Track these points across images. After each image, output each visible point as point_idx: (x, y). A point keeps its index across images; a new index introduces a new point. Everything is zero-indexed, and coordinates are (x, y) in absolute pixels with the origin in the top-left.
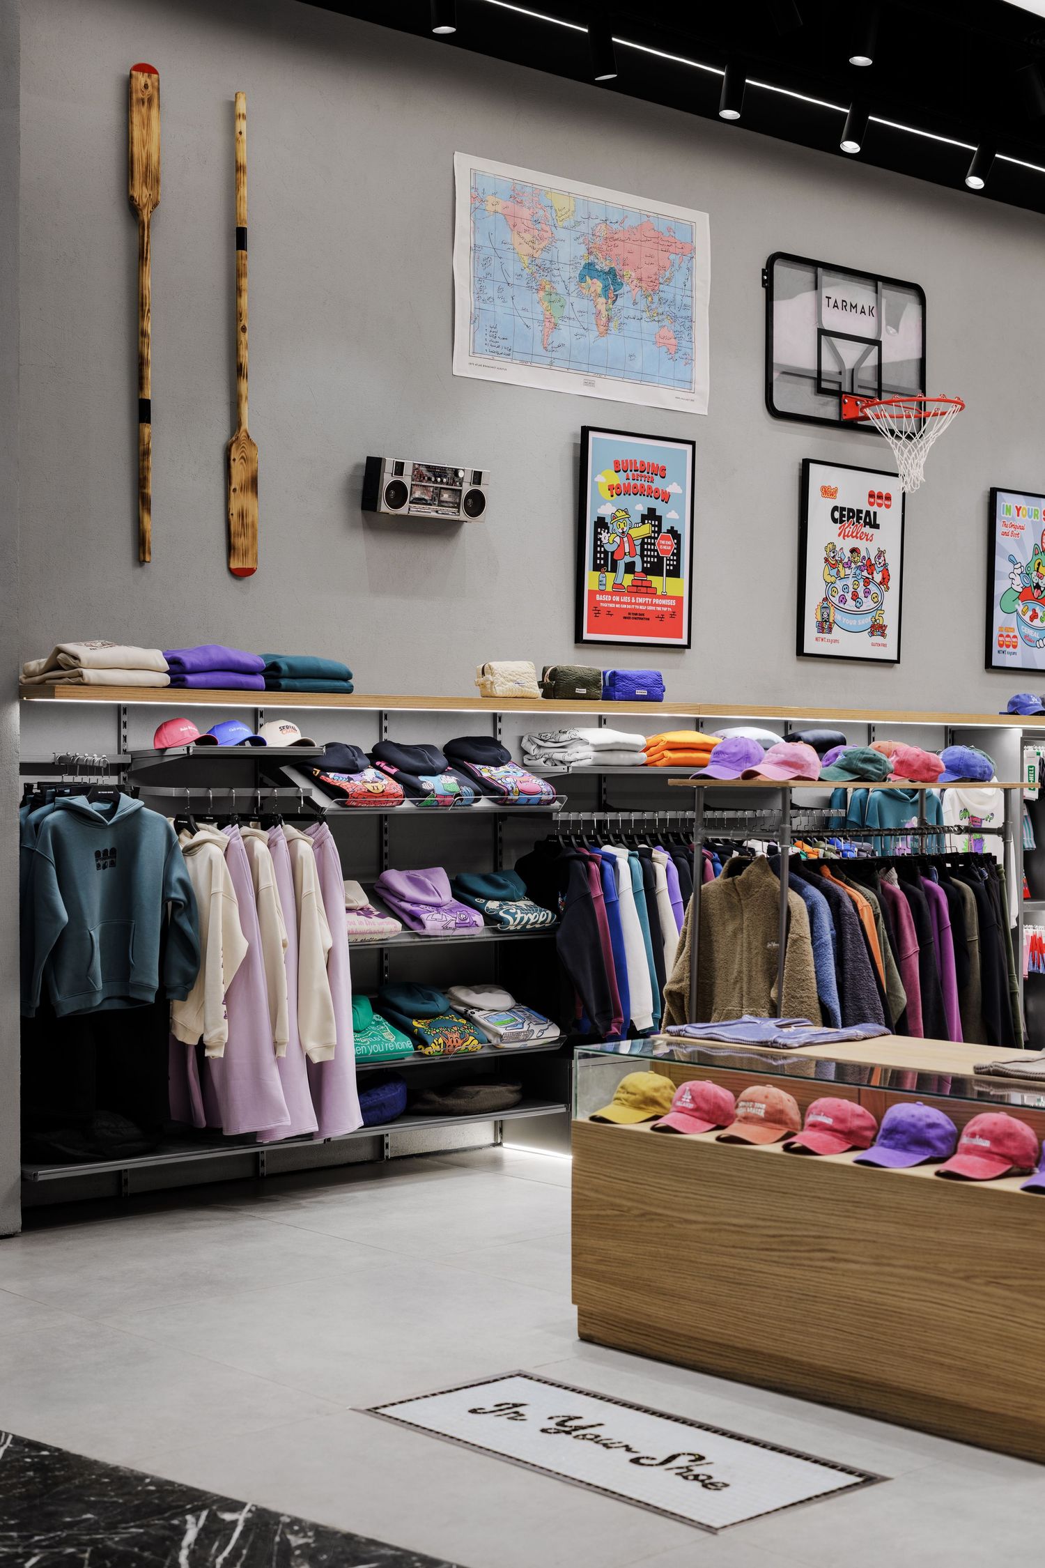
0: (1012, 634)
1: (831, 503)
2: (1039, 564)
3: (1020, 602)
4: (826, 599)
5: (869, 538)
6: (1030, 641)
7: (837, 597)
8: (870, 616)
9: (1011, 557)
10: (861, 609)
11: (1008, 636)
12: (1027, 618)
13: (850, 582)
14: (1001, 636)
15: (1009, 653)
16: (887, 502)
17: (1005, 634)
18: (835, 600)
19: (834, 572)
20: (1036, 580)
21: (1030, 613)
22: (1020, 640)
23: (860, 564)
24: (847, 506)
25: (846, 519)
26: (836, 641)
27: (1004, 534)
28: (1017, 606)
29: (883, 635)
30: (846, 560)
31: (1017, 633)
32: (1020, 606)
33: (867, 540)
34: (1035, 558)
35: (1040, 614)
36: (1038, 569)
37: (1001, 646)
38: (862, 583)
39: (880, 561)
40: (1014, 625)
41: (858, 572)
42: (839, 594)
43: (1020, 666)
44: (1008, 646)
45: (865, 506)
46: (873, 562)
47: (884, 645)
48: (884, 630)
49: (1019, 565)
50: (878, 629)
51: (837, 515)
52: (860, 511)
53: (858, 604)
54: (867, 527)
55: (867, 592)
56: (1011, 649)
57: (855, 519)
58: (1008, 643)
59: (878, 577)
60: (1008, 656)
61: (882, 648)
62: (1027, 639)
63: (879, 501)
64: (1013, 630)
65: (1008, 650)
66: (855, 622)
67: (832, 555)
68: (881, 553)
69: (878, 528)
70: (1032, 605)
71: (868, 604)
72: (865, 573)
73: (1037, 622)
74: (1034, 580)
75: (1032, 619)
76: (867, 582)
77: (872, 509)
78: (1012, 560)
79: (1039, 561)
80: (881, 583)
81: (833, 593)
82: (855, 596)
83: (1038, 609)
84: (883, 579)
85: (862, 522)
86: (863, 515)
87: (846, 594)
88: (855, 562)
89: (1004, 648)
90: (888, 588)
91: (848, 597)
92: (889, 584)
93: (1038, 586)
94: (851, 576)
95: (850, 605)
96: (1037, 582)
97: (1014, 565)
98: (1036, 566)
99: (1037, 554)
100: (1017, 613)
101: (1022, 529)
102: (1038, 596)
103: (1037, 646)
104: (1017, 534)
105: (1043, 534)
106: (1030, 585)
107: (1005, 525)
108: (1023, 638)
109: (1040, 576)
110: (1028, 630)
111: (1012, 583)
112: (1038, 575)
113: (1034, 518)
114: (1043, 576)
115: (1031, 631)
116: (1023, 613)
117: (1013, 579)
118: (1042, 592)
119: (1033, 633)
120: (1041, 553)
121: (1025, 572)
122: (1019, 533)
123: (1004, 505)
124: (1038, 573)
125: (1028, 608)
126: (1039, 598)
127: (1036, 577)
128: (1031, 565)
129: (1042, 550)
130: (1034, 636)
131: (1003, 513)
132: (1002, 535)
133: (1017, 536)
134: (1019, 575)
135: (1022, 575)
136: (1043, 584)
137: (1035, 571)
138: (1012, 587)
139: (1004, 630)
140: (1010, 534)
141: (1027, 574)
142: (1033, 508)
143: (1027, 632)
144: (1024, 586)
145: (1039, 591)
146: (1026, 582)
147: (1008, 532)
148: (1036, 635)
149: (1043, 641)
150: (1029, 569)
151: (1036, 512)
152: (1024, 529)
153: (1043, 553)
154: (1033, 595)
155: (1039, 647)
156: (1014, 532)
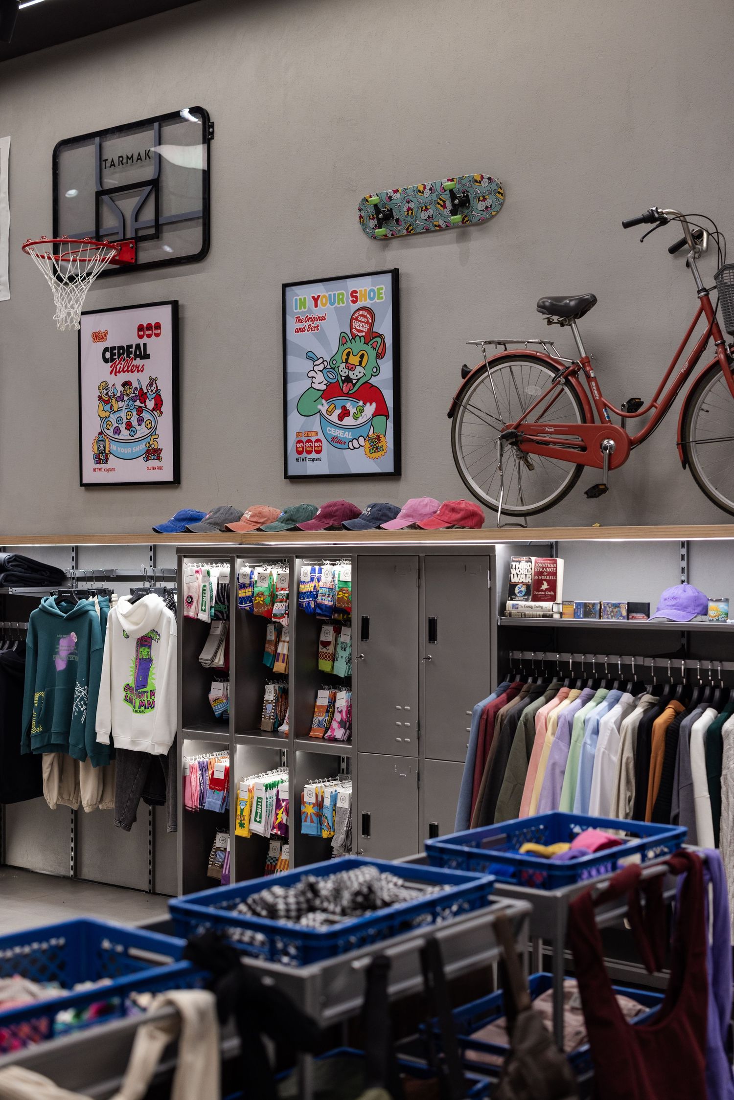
0: (313, 439)
1: (102, 346)
2: (348, 354)
3: (324, 401)
4: (101, 433)
5: (139, 369)
6: (340, 442)
7: (112, 430)
8: (144, 442)
9: (310, 354)
10: (136, 437)
11: (309, 441)
12: (334, 418)
13: (123, 414)
14: (300, 442)
15: (310, 460)
16: (156, 332)
17: (304, 439)
18: (110, 432)
19: (108, 407)
20: (344, 372)
21: (339, 411)
22: (325, 443)
23: (132, 395)
24: (117, 345)
25: (116, 357)
26: (113, 470)
27: (298, 331)
28: (320, 407)
29: (158, 458)
30: (119, 394)
31: (320, 436)
32: (324, 407)
33: (138, 371)
34: (342, 348)
35: (352, 410)
36: (347, 360)
37: (300, 453)
38: (135, 413)
39: (152, 388)
40: (317, 427)
41: (131, 402)
42: (114, 427)
43: (326, 471)
44: (309, 452)
45: (134, 340)
46: (145, 391)
47: (160, 468)
48: (160, 453)
49: (321, 360)
50: (153, 453)
51: (108, 355)
52: (130, 346)
53: (132, 433)
54: (138, 359)
55: (140, 421)
56: (314, 455)
57: (125, 355)
58: (309, 449)
59: (150, 404)
60: (309, 463)
61: (158, 471)
62: (335, 441)
63: (149, 332)
64: (316, 433)
65: (309, 456)
66: (129, 450)
67: (105, 392)
68: (153, 381)
69: (149, 358)
70: (339, 402)
71: (142, 431)
72: (138, 403)
73: (346, 421)
74: (343, 374)
75: (341, 417)
76: (140, 411)
77: (141, 342)
78: (311, 357)
79: (350, 350)
80: (154, 409)
81: (108, 427)
82: (129, 426)
83: (349, 406)
84: (156, 404)
85: (132, 356)
86: (133, 350)
87: (120, 426)
88: (128, 395)
89: (304, 455)
90: (162, 413)
91: (123, 427)
92: (163, 409)
93: (348, 379)
94: (124, 408)
95: (125, 434)
96: (346, 374)
97: (314, 362)
98: (345, 357)
99: (345, 343)
100: (320, 414)
101: (323, 320)
102: (350, 390)
103: (349, 448)
104: (315, 327)
105: (352, 319)
106: (338, 380)
107: (299, 320)
108: (330, 441)
109: (350, 367)
110: (336, 430)
111: (313, 382)
112: (348, 367)
113: (339, 304)
114: (356, 366)
115: (341, 431)
116: (329, 413)
117: (313, 377)
118: (354, 385)
119: (344, 433)
120: (351, 341)
121: (329, 367)
122: (318, 326)
123: (296, 300)
124: (348, 365)
125: (335, 406)
126: (350, 392)
127: (345, 370)
128: (338, 358)
129: (351, 338)
130: (346, 437)
131: (296, 309)
132: (296, 332)
133: (316, 329)
134: (321, 371)
135: (325, 371)
136: (355, 375)
137: (343, 362)
138: (312, 387)
139: (303, 435)
140: (306, 329)
141: (332, 368)
142: (337, 293)
143: (335, 433)
144: (329, 383)
145: (350, 384)
146: (332, 377)
147: (303, 328)
148: (348, 435)
149: (358, 440)
150: (334, 362)
151: (341, 297)
152: (325, 319)
153: (353, 340)
154: (342, 390)
155: (352, 448)
156: (312, 325)
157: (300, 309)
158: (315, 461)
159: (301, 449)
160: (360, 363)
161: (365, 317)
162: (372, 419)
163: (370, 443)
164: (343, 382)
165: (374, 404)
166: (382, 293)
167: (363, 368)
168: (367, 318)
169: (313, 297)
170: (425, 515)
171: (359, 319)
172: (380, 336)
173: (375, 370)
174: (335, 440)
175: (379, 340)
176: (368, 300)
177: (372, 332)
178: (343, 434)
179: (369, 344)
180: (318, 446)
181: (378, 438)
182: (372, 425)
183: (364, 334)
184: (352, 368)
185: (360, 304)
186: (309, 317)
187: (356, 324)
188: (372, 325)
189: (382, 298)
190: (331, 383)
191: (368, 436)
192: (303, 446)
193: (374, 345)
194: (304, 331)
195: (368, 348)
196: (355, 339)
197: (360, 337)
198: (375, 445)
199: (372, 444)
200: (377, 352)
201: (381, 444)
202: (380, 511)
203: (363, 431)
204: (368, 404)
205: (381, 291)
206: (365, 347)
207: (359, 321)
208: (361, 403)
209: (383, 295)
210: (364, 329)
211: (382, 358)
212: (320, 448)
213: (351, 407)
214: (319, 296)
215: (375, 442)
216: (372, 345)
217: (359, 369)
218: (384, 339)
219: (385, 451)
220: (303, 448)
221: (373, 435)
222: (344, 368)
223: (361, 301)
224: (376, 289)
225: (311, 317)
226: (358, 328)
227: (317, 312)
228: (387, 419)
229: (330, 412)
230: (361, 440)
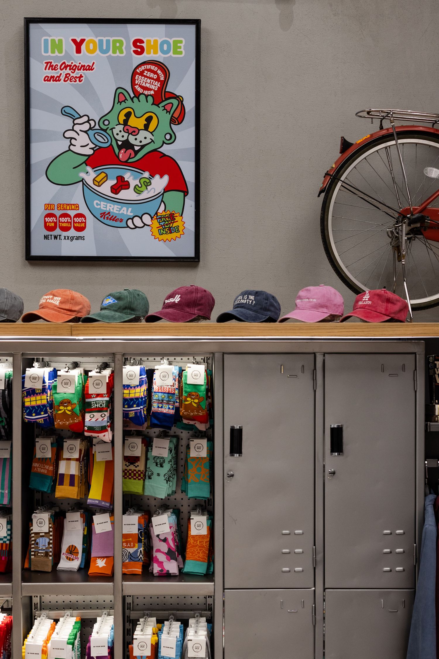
0: (72, 213)
2: (128, 115)
3: (89, 169)
6: (114, 219)
9: (68, 110)
12: (106, 189)
14: (50, 215)
17: (58, 213)
20: (121, 136)
21: (112, 182)
22: (90, 218)
27: (48, 79)
28: (83, 175)
31: (83, 210)
32: (89, 175)
34: (118, 107)
35: (133, 183)
36: (126, 122)
40: (77, 200)
43: (93, 253)
44: (66, 229)
49: (85, 119)
56: (72, 232)
58: (64, 225)
60: (65, 242)
64: (77, 207)
70: (113, 171)
73: (124, 194)
74: (119, 137)
78: (69, 113)
79: (130, 110)
83: (128, 176)
89: (58, 231)
93: (127, 145)
96: (125, 138)
97: (74, 120)
98: (122, 118)
99: (124, 101)
100: (83, 184)
101: (89, 69)
102: (129, 158)
103: (128, 227)
104: (76, 77)
105: (134, 73)
106: (111, 144)
107: (50, 66)
108: (98, 216)
109: (131, 130)
110: (109, 205)
111: (71, 144)
112: (127, 130)
113: (114, 52)
114: (139, 130)
115: (116, 206)
116: (97, 184)
117: (71, 138)
118: (136, 152)
119: (120, 209)
120: (132, 99)
121: (97, 127)
122: (81, 76)
123: (46, 41)
124: (127, 127)
125: (107, 176)
126: (130, 161)
127: (123, 133)
128: (112, 118)
129: (132, 95)
130: (123, 213)
131: (46, 51)
132: (45, 80)
133: (78, 80)
134: (86, 132)
135: (91, 133)
136: (138, 140)
137: (120, 124)
138: (70, 150)
139: (56, 207)
140: (62, 78)
141: (102, 129)
142: (111, 39)
143: (106, 207)
144: (97, 147)
145: (130, 151)
146: (103, 141)
147: (57, 77)
148: (126, 211)
149: (141, 218)
150: (106, 123)
151: (118, 44)
152: (92, 70)
153: (135, 99)
154: (118, 157)
155: (133, 227)
156: (72, 75)
157: (53, 52)
158: (74, 241)
159: (53, 225)
160: (146, 128)
161: (155, 73)
162: (163, 194)
163: (160, 222)
164: (120, 147)
165: (166, 178)
166: (180, 47)
167: (151, 133)
168: (157, 74)
169: (74, 41)
170: (339, 306)
171: (145, 74)
172: (176, 97)
173: (168, 137)
174: (106, 216)
175: (175, 102)
176: (159, 53)
177: (165, 92)
178: (118, 209)
179: (161, 105)
180: (79, 222)
181: (172, 217)
182: (162, 201)
183: (152, 92)
184: (135, 132)
185: (145, 57)
186: (67, 63)
187: (139, 80)
188: (164, 84)
189: (181, 53)
190: (100, 147)
191: (156, 213)
192: (55, 220)
193: (168, 107)
194: (59, 80)
195: (159, 110)
196: (138, 98)
197: (147, 96)
198: (167, 225)
199: (162, 224)
200: (172, 116)
201: (175, 225)
202: (267, 300)
203: (151, 208)
204: (157, 177)
205: (179, 45)
206: (154, 108)
207: (146, 76)
208: (147, 174)
209: (182, 50)
210: (153, 87)
211: (179, 124)
212: (83, 225)
213: (132, 177)
214: (83, 41)
215: (168, 221)
216: (164, 106)
217: (143, 134)
218: (182, 102)
219: (181, 232)
220: (55, 223)
221: (164, 213)
222: (120, 131)
223: (149, 53)
224: (171, 41)
225: (70, 64)
226: (144, 85)
227: (78, 59)
228: (185, 196)
229: (99, 183)
230: (147, 219)
